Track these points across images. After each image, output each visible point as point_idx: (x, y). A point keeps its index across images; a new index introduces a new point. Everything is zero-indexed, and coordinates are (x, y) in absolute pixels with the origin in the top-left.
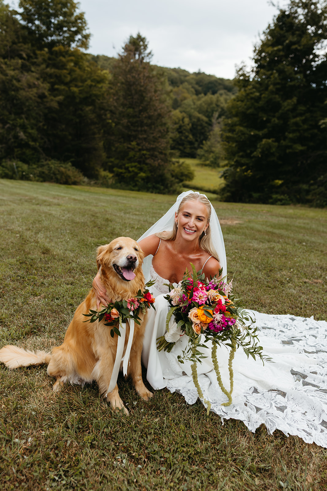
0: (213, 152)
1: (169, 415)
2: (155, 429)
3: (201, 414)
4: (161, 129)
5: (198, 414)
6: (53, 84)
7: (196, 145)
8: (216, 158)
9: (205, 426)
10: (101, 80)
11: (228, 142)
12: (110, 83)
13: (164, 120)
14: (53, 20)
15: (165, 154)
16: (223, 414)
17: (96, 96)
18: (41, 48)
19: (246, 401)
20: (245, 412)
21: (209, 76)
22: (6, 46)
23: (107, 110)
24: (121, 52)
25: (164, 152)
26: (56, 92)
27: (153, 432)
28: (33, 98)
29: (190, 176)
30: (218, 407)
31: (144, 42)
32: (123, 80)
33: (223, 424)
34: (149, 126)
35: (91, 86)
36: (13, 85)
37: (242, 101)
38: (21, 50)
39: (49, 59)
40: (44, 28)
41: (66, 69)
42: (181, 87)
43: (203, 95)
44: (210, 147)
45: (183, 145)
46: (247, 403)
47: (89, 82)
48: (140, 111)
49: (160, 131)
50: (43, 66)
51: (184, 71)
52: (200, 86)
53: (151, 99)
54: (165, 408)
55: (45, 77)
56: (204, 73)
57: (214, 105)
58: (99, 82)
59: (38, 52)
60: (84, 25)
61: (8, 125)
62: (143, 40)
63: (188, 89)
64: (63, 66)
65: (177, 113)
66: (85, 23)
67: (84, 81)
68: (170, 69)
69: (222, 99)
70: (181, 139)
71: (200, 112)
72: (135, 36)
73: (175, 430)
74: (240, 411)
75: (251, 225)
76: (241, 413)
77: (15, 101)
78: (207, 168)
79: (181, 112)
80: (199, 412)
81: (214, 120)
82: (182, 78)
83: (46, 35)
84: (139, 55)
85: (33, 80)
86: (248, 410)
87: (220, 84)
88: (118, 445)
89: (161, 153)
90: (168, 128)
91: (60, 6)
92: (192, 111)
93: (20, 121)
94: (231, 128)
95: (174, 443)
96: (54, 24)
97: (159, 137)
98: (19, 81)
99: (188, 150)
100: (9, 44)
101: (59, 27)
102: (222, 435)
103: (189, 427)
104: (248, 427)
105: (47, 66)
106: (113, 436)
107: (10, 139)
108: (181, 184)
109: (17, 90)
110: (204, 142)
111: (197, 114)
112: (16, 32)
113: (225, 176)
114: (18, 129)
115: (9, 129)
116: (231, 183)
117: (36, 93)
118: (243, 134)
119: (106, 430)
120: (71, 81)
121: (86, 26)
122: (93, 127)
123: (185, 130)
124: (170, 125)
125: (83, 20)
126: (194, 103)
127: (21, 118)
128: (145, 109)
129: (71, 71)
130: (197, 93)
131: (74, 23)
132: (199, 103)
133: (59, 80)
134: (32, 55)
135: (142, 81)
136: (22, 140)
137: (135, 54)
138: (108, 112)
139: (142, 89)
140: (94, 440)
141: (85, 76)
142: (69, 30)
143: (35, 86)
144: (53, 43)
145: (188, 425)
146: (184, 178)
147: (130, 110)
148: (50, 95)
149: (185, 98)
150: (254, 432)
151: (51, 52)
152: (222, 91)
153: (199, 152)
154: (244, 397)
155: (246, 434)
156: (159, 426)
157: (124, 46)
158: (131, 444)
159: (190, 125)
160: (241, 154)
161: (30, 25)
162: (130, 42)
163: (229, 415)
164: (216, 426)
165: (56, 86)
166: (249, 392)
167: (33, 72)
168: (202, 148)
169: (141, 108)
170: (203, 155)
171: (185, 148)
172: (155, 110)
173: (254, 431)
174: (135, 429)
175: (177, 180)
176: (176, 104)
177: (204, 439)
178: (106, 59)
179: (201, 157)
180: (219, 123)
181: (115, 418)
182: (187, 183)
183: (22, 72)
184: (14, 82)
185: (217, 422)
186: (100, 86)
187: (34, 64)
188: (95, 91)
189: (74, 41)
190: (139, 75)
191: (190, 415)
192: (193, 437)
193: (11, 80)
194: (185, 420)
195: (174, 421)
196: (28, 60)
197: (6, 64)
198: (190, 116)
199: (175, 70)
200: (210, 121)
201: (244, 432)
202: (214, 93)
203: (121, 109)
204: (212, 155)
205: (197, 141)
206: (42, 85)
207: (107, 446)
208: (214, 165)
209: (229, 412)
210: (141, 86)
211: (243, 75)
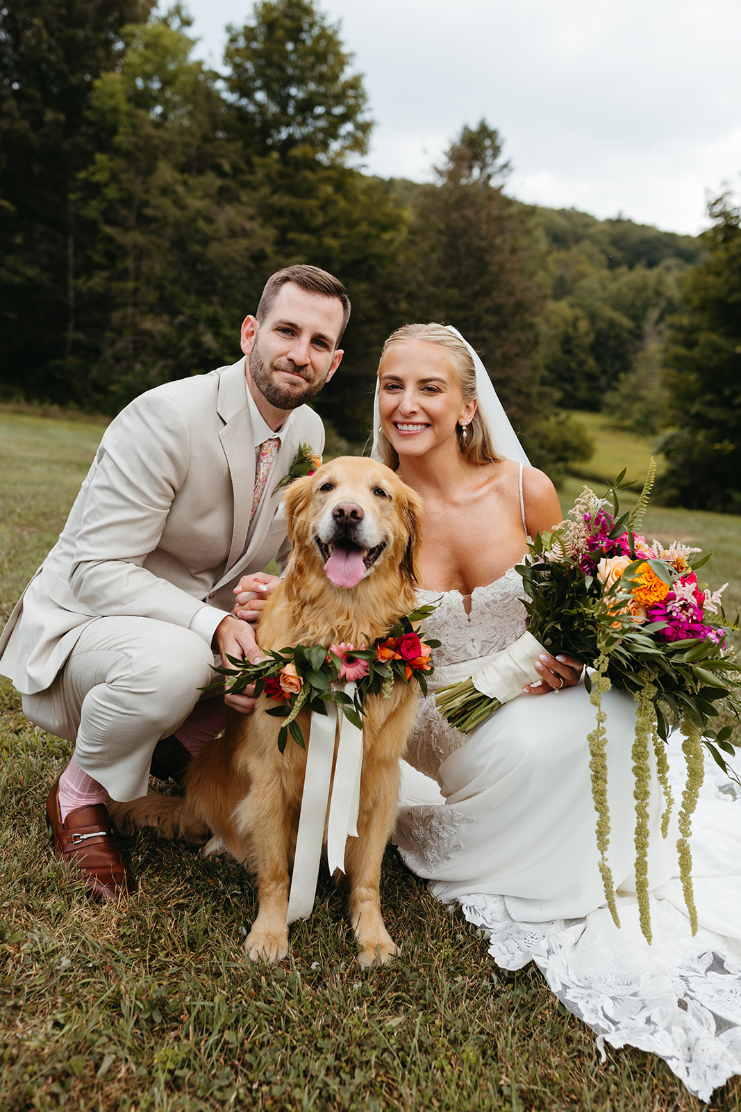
0: (641, 399)
1: (435, 1011)
2: (385, 1050)
3: (536, 1017)
4: (522, 336)
5: (527, 1019)
6: (284, 230)
7: (603, 381)
8: (649, 414)
9: (545, 1061)
10: (392, 224)
11: (680, 370)
12: (412, 231)
13: (529, 318)
14: (293, 91)
15: (528, 395)
16: (604, 1024)
17: (379, 257)
18: (265, 151)
19: (686, 995)
20: (677, 1030)
21: (643, 227)
22: (188, 145)
23: (400, 291)
24: (443, 162)
25: (525, 389)
26: (291, 249)
27: (373, 1059)
28: (239, 259)
29: (583, 451)
30: (592, 1001)
31: (493, 141)
32: (442, 226)
33: (603, 1059)
34: (495, 330)
35: (367, 237)
36: (197, 231)
37: (718, 274)
38: (222, 156)
39: (281, 175)
40: (273, 109)
41: (316, 198)
42: (575, 250)
43: (624, 269)
44: (636, 387)
45: (571, 380)
46: (687, 999)
47: (364, 227)
48: (476, 295)
49: (518, 342)
50: (266, 190)
51: (584, 215)
52: (620, 248)
53: (502, 267)
54: (424, 988)
55: (269, 214)
56: (629, 221)
57: (650, 293)
58: (385, 228)
59: (256, 160)
60: (361, 101)
61: (181, 318)
62: (492, 135)
63: (590, 257)
64: (310, 192)
65: (561, 309)
66: (363, 96)
67: (352, 224)
68: (552, 211)
69: (670, 279)
70: (569, 369)
71: (616, 306)
72: (474, 127)
73: (445, 1063)
74: (661, 1026)
75: (726, 547)
76: (662, 1032)
77: (200, 267)
78: (626, 435)
79: (572, 306)
80: (531, 1010)
81: (648, 327)
82: (580, 230)
83: (277, 123)
84: (482, 169)
85: (240, 221)
86: (688, 1025)
87: (667, 245)
88: (257, 1090)
89: (519, 392)
90: (537, 336)
91: (311, 60)
92: (598, 304)
93: (207, 310)
94: (688, 338)
95: (436, 1104)
96: (294, 98)
97: (517, 355)
98: (210, 220)
99: (582, 394)
100: (195, 142)
101: (306, 107)
102: (597, 1096)
103: (495, 1058)
104: (686, 1082)
105: (274, 192)
106: (248, 1057)
107: (183, 349)
108: (560, 465)
109: (205, 241)
110: (622, 376)
111: (609, 312)
112: (213, 116)
113: (667, 450)
114: (202, 327)
115: (183, 328)
116: (683, 466)
117: (247, 249)
118: (717, 349)
119: (228, 1035)
120: (325, 225)
121: (365, 103)
122: (366, 329)
123: (578, 346)
124: (543, 328)
125: (360, 92)
126: (604, 288)
127: (210, 303)
128: (486, 292)
129: (327, 204)
130: (612, 264)
131: (339, 98)
132: (613, 287)
133: (299, 221)
134: (242, 165)
135: (484, 227)
136: (208, 351)
137: (471, 168)
138: (401, 296)
139: (484, 244)
140: (185, 1063)
141: (357, 214)
142: (328, 113)
143: (245, 233)
144: (291, 142)
145: (489, 1051)
146: (569, 454)
147: (454, 293)
148: (276, 253)
149: (583, 276)
150: (707, 1100)
151: (284, 160)
152: (671, 262)
153: (610, 398)
154: (679, 980)
155: (677, 1102)
156: (398, 1041)
157: (447, 147)
158: (297, 1093)
159: (592, 336)
160: (708, 397)
161: (244, 102)
162: (463, 141)
163: (624, 1033)
164: (582, 1064)
165: (291, 235)
166: (695, 965)
167: (241, 202)
168: (615, 389)
169: (477, 288)
170: (619, 407)
171: (576, 389)
172: (511, 293)
173: (706, 1096)
174: (321, 1043)
175: (552, 456)
176: (561, 289)
177: (537, 1103)
178: (409, 186)
179: (612, 410)
180: (660, 333)
181: (270, 1002)
182: (577, 466)
183: (219, 204)
184: (201, 224)
185: (586, 1050)
186: (387, 236)
187: (245, 185)
188: (377, 248)
189: (335, 137)
190: (477, 213)
191: (499, 1019)
192: (501, 1092)
193: (194, 220)
194: (481, 1032)
195: (448, 1031)
196: (234, 177)
197: (185, 183)
198: (593, 317)
199: (563, 213)
200: (639, 327)
201: (672, 1093)
202: (651, 264)
203: (431, 289)
204: (638, 406)
205: (604, 372)
206: (259, 231)
207: (221, 1089)
208: (643, 428)
209: (624, 1021)
210: (483, 239)
211: (724, 214)
